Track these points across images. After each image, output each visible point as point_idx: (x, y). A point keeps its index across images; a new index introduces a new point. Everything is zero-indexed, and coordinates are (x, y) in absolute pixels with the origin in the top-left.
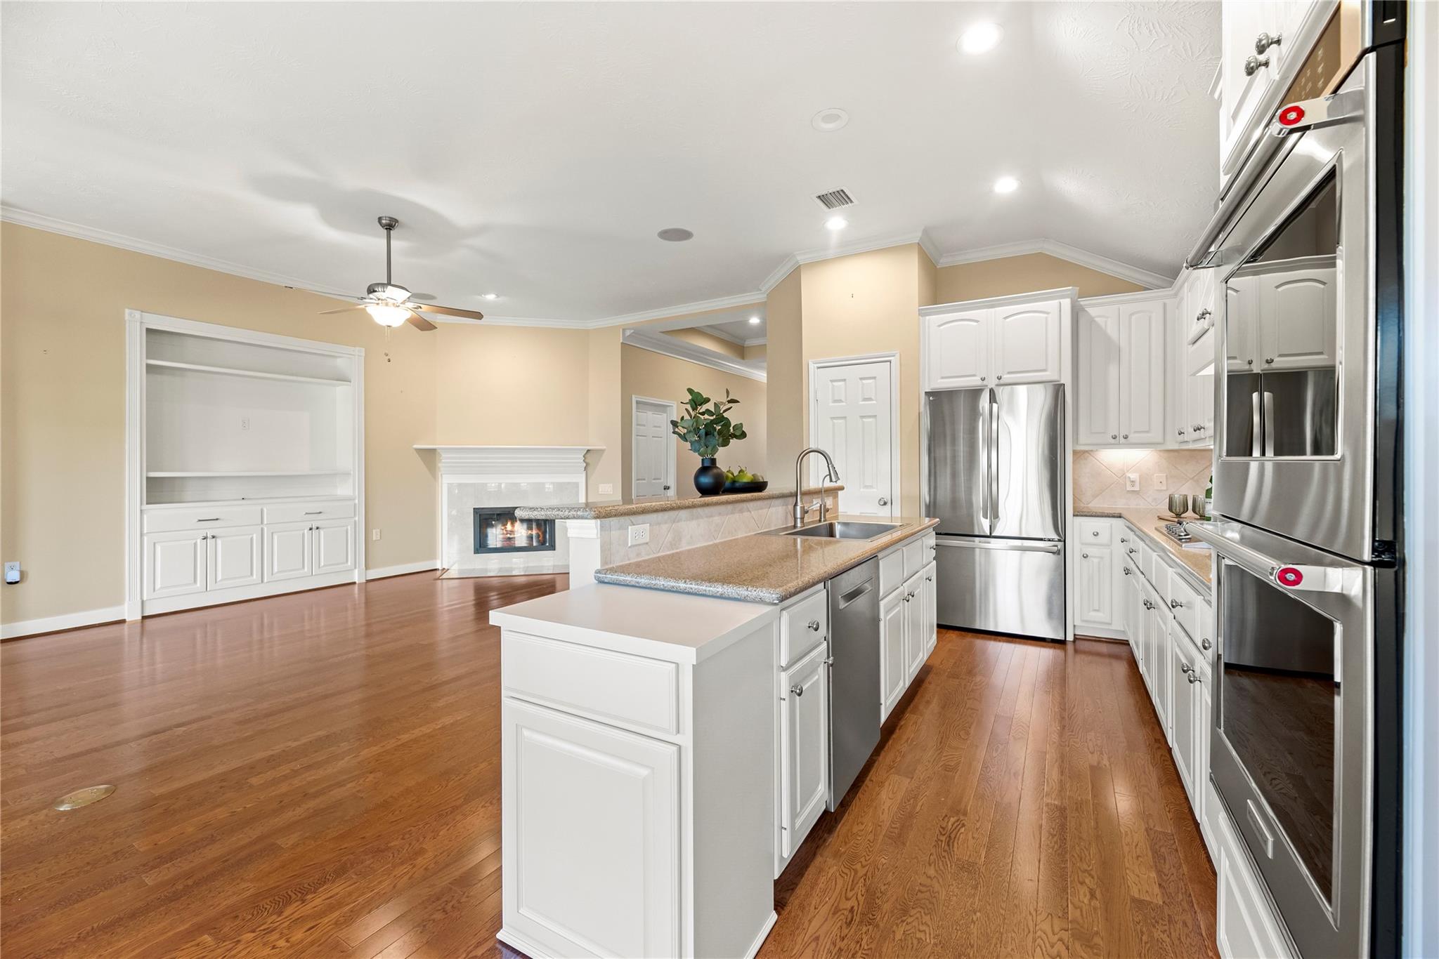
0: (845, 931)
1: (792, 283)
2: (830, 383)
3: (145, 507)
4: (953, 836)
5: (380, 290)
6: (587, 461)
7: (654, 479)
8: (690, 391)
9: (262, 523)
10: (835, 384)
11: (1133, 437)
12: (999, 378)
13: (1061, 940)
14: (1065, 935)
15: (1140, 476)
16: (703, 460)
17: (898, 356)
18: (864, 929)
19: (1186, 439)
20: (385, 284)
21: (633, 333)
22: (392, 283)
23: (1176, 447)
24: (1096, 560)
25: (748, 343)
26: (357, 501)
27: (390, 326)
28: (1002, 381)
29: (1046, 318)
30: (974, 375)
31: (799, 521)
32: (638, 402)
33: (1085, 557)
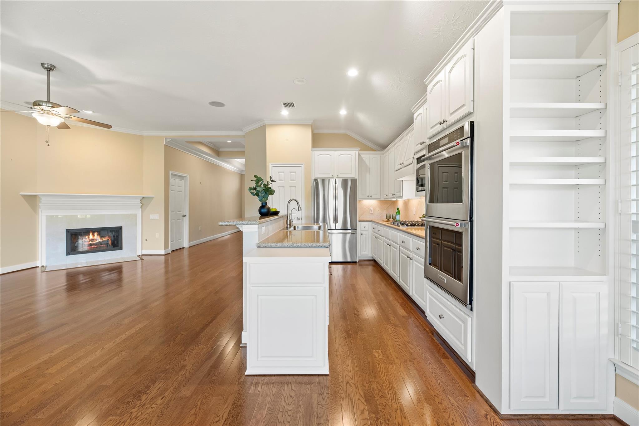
0: (346, 341)
1: (262, 130)
2: (278, 173)
4: (358, 314)
5: (44, 104)
6: (142, 203)
7: (178, 212)
8: (255, 176)
10: (280, 173)
11: (373, 197)
12: (338, 176)
13: (393, 327)
14: (393, 326)
15: (373, 209)
16: (262, 203)
17: (304, 164)
18: (350, 339)
19: (388, 197)
20: (46, 102)
21: (171, 140)
22: (51, 101)
23: (383, 200)
24: (364, 235)
25: (221, 150)
27: (49, 126)
28: (338, 177)
29: (351, 157)
30: (330, 174)
31: (289, 225)
32: (172, 174)
33: (362, 234)
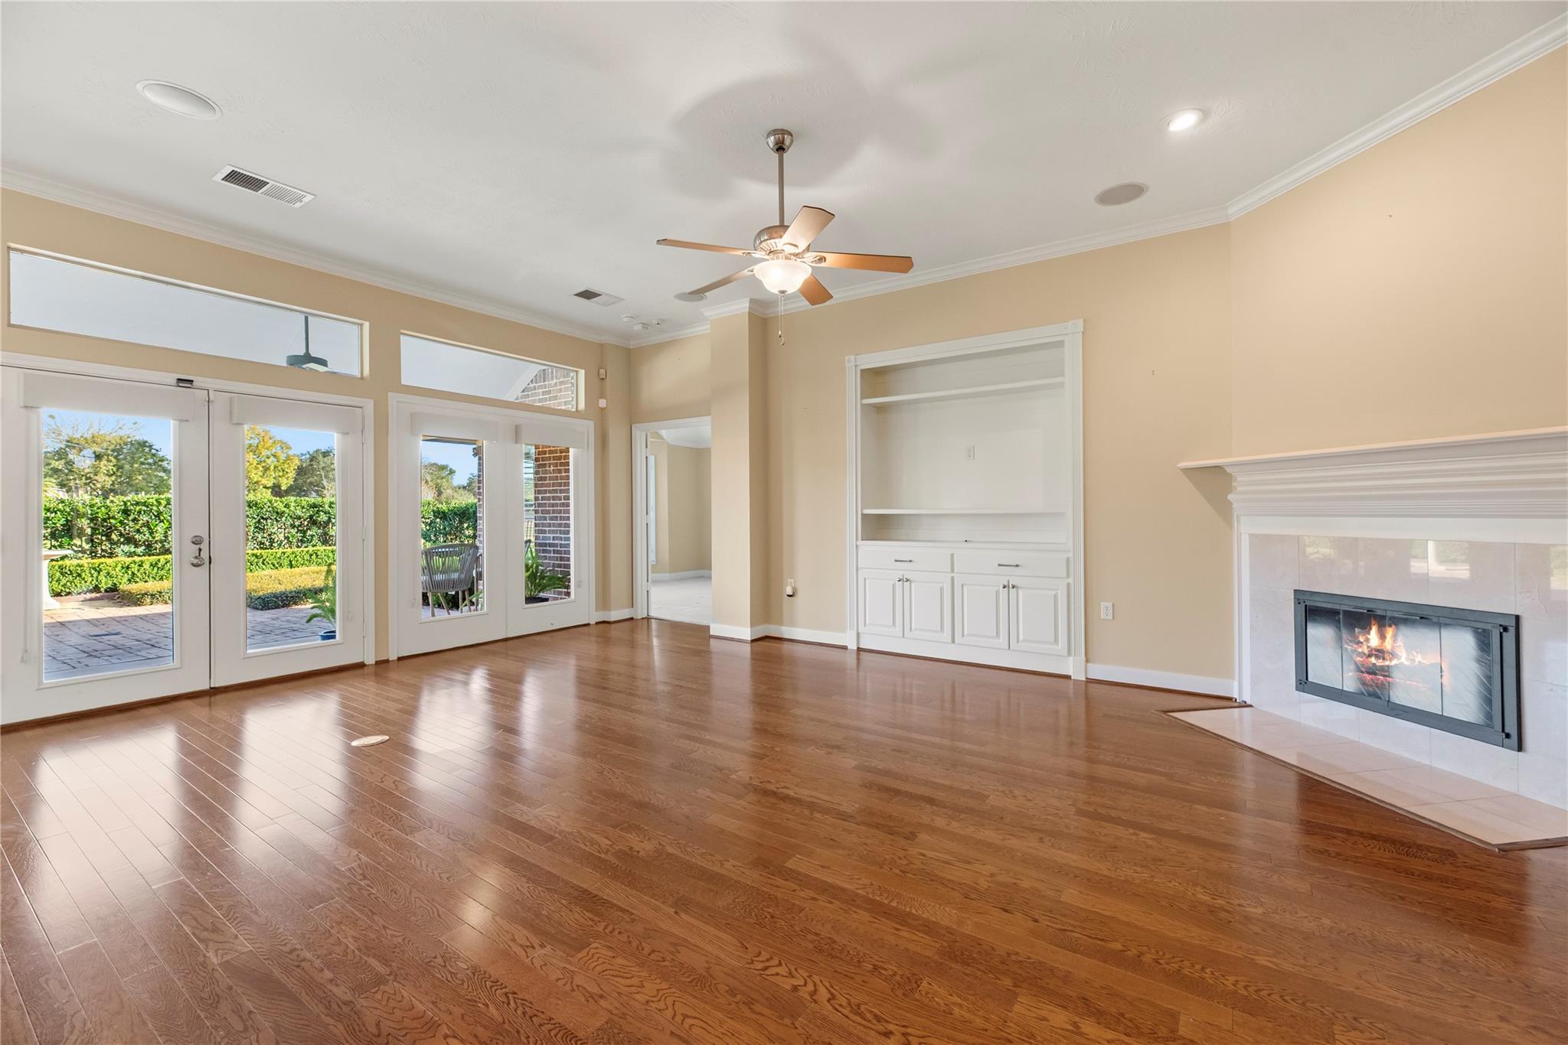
3: (860, 542)
9: (953, 571)
26: (1071, 555)
